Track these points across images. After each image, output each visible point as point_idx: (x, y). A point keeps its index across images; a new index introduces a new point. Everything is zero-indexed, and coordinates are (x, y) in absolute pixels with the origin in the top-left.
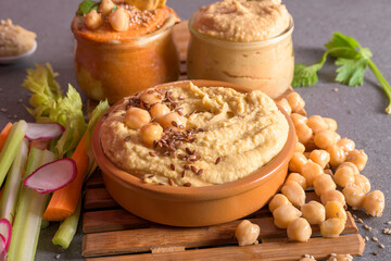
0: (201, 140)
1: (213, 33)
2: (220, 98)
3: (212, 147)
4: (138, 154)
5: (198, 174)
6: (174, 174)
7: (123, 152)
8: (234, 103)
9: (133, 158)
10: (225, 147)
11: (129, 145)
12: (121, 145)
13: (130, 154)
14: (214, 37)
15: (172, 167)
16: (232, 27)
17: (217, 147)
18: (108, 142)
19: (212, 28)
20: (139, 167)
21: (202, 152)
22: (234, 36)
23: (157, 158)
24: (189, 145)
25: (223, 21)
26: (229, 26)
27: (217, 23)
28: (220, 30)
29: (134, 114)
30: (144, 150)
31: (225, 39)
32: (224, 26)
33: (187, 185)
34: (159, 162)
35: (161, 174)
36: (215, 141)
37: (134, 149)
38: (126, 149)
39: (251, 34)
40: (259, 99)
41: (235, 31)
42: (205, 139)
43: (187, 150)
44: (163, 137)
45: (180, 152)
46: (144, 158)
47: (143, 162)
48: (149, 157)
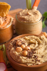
0: (37, 53)
1: (25, 22)
2: (34, 39)
3: (40, 54)
4: (24, 59)
5: (39, 61)
6: (34, 62)
7: (20, 59)
8: (38, 40)
9: (23, 60)
10: (42, 53)
11: (21, 57)
12: (18, 57)
13: (22, 59)
14: (26, 23)
15: (33, 61)
16: (30, 20)
17: (41, 54)
18: (15, 57)
19: (25, 21)
20: (25, 62)
21: (38, 55)
22: (31, 22)
23: (28, 59)
24: (35, 54)
25: (27, 18)
26: (29, 19)
27: (26, 19)
28: (27, 21)
29: (18, 49)
30: (25, 58)
31: (29, 23)
32: (28, 20)
33: (38, 64)
34: (29, 60)
35: (31, 63)
36: (40, 52)
37: (22, 58)
38: (20, 58)
39: (35, 21)
40: (43, 38)
41: (31, 21)
42: (38, 52)
43: (35, 56)
44: (28, 54)
45: (33, 56)
46: (26, 60)
47: (26, 61)
48: (27, 59)
